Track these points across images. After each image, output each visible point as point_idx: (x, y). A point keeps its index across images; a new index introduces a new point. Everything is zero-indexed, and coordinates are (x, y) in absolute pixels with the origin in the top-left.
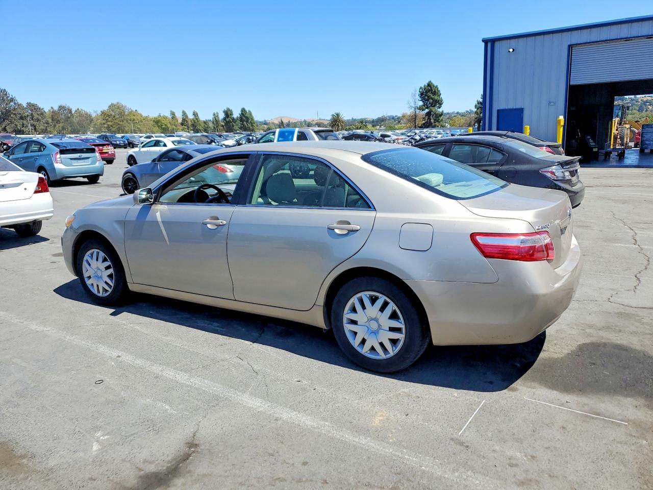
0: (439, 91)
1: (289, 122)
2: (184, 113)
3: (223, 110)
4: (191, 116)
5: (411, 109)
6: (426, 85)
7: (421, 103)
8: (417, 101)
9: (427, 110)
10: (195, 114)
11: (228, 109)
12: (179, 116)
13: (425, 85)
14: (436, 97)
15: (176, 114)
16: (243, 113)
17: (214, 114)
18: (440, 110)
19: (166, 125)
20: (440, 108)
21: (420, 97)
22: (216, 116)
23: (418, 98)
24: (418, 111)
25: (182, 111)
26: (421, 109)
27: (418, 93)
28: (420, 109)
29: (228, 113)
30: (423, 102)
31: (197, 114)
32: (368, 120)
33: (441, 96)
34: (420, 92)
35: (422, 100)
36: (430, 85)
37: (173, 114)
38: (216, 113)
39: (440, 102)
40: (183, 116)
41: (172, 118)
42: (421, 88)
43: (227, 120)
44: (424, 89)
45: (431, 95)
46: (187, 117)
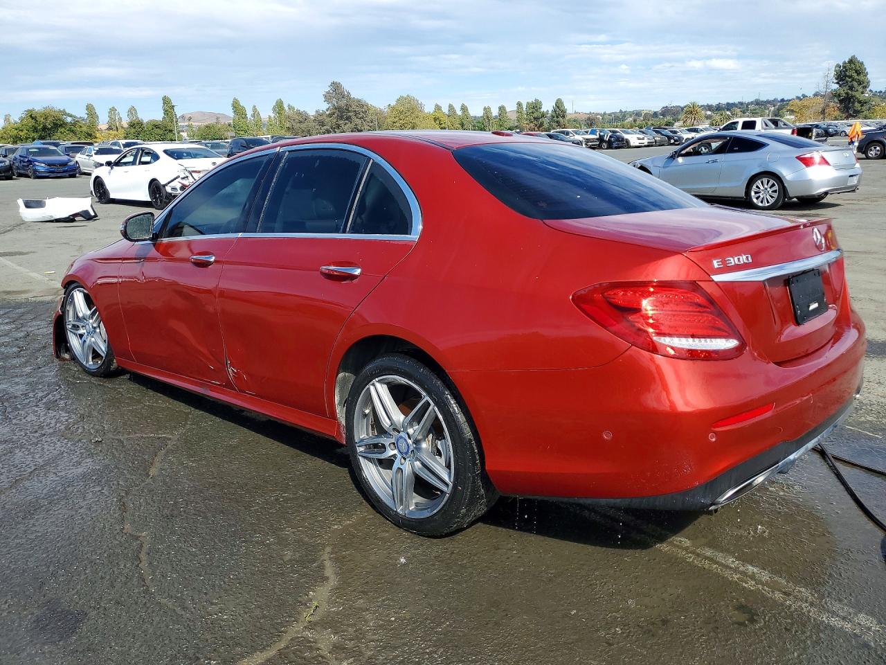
0: (865, 69)
2: (451, 107)
4: (459, 113)
6: (847, 61)
7: (835, 87)
8: (830, 84)
9: (845, 97)
10: (464, 109)
12: (445, 110)
13: (845, 63)
14: (861, 78)
18: (867, 93)
20: (863, 92)
21: (837, 79)
23: (832, 79)
26: (834, 94)
27: (832, 73)
30: (840, 84)
33: (868, 76)
34: (835, 71)
35: (837, 83)
39: (864, 84)
42: (838, 66)
43: (537, 114)
44: (844, 67)
45: (855, 74)
46: (455, 112)
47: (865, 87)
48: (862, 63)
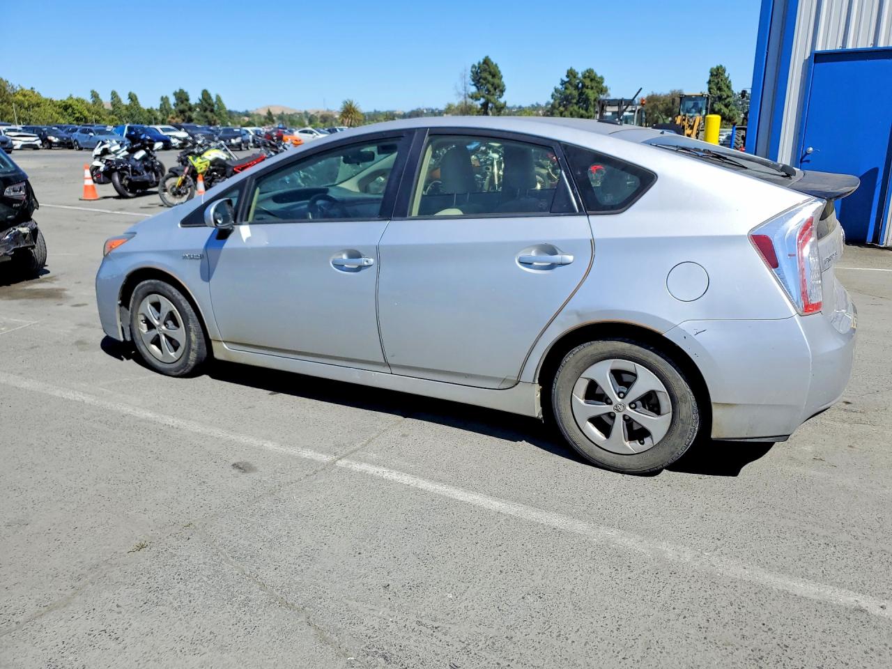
0: (500, 72)
1: (283, 113)
2: (114, 95)
3: (174, 91)
4: (126, 101)
5: (460, 97)
6: (482, 61)
7: (473, 89)
8: (468, 86)
9: (482, 100)
10: (132, 98)
11: (182, 92)
12: (106, 100)
13: (479, 63)
14: (496, 81)
15: (101, 97)
16: (206, 97)
17: (162, 99)
18: (502, 100)
19: (81, 113)
20: (500, 97)
21: (473, 80)
22: (165, 100)
23: (469, 79)
24: (470, 101)
25: (110, 93)
26: (474, 97)
27: (469, 74)
28: (472, 98)
29: (182, 97)
30: (477, 87)
31: (136, 96)
32: (397, 113)
33: (503, 80)
34: (472, 71)
35: (475, 85)
36: (486, 61)
37: (95, 95)
38: (164, 97)
39: (501, 88)
40: (112, 98)
41: (94, 103)
42: (474, 66)
43: (182, 107)
44: (479, 68)
45: (490, 78)
46: (120, 101)
47: (502, 91)
48: (496, 65)
